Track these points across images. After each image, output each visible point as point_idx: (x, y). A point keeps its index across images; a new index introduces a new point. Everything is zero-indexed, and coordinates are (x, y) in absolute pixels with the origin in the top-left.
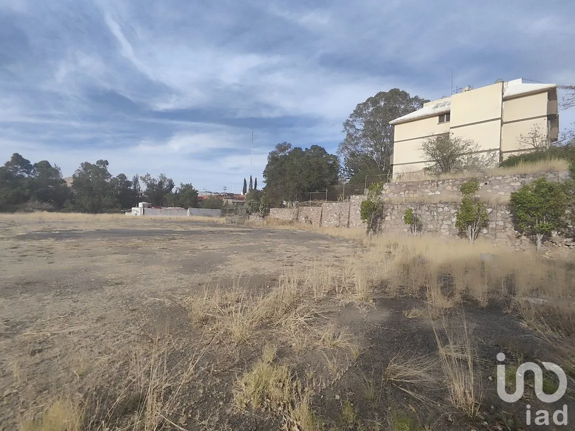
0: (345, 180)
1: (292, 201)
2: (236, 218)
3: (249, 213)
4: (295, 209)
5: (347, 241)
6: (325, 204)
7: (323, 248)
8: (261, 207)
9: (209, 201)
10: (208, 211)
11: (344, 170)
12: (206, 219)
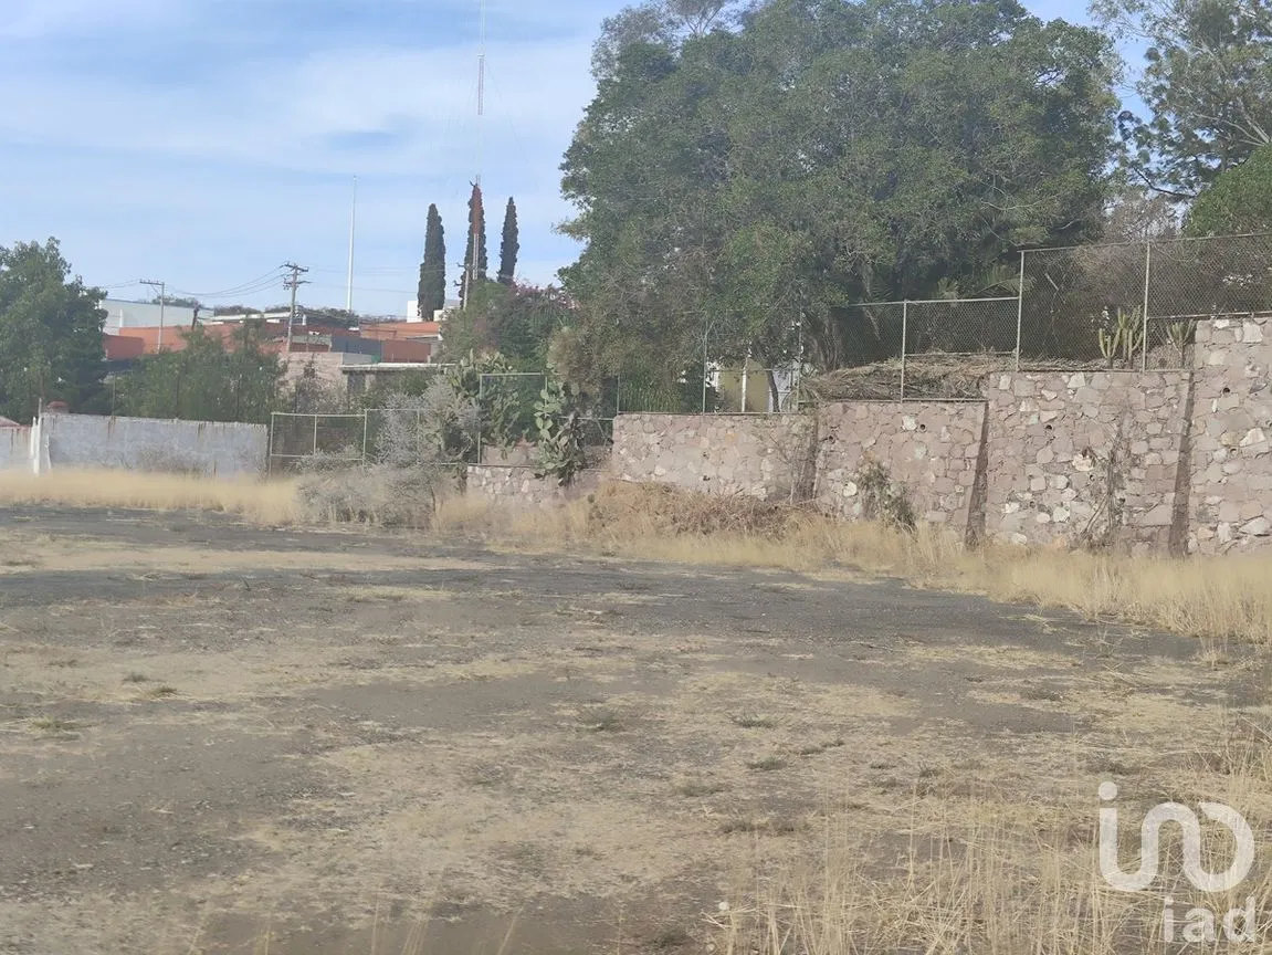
0: (1154, 210)
1: (771, 362)
2: (374, 485)
3: (462, 447)
4: (793, 423)
5: (1182, 648)
6: (1005, 381)
7: (1013, 699)
8: (548, 404)
9: (186, 370)
10: (177, 434)
11: (1142, 135)
12: (162, 490)
